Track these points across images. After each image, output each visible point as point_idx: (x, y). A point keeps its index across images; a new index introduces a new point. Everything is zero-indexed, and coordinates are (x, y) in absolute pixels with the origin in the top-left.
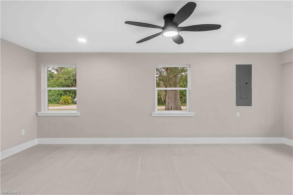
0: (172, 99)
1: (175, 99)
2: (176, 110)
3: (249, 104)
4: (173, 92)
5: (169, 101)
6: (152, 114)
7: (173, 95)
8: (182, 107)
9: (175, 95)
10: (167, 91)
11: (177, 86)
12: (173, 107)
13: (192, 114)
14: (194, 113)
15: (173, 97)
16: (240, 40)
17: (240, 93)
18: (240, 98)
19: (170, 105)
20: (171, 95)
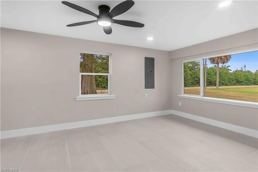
0: (88, 84)
1: (91, 83)
2: (92, 94)
3: (153, 87)
4: (90, 77)
5: (85, 86)
6: (76, 98)
7: (89, 80)
8: (97, 91)
9: (91, 80)
10: (84, 76)
11: (93, 72)
12: (89, 91)
13: (113, 96)
14: (115, 96)
15: (89, 82)
16: (150, 39)
17: (147, 79)
18: (148, 83)
19: (86, 90)
20: (87, 80)
